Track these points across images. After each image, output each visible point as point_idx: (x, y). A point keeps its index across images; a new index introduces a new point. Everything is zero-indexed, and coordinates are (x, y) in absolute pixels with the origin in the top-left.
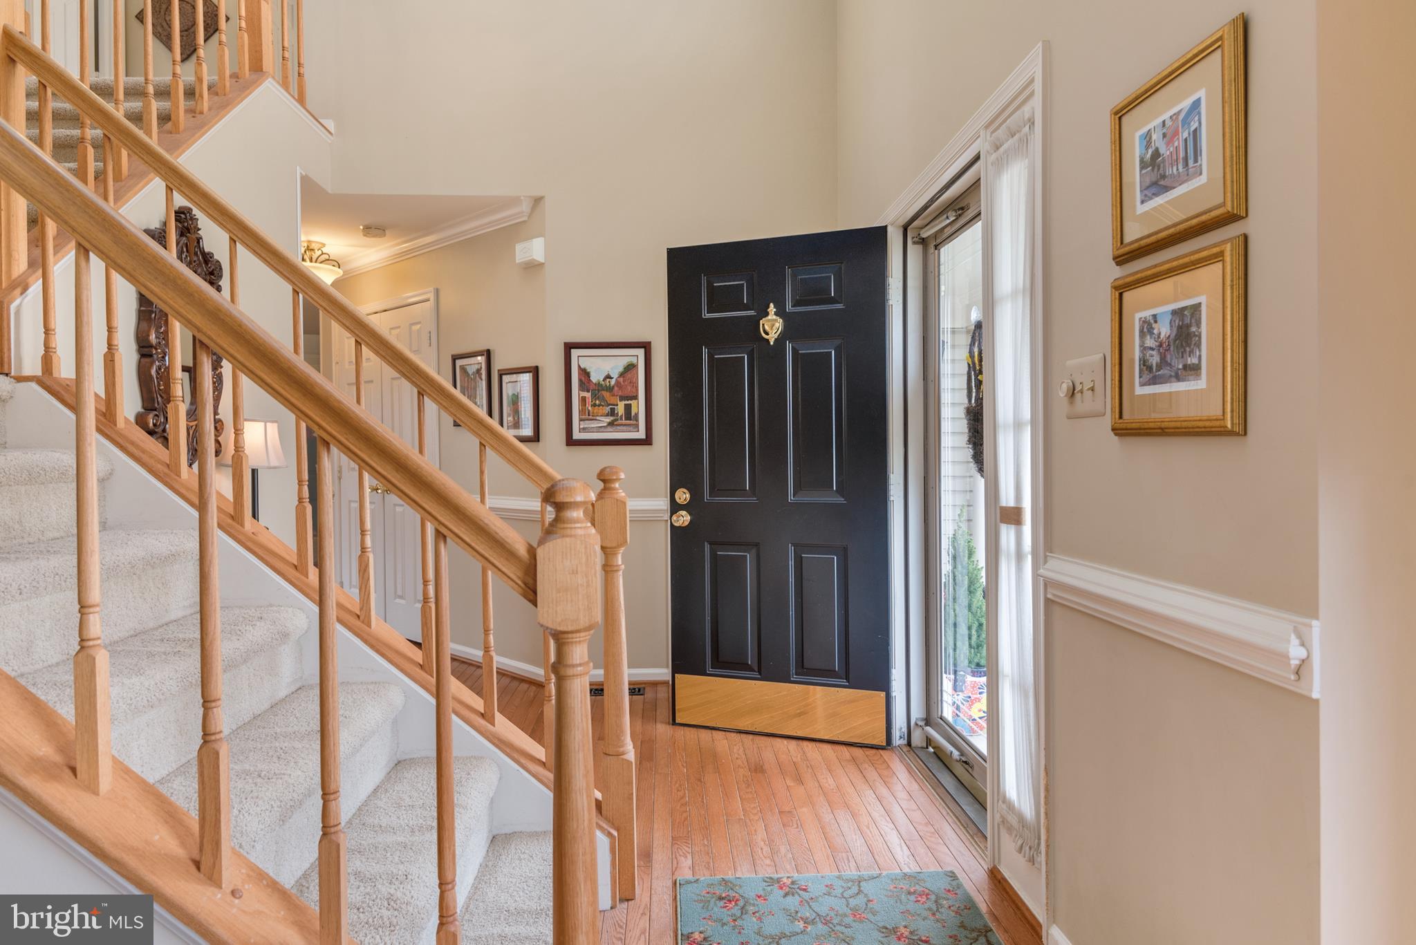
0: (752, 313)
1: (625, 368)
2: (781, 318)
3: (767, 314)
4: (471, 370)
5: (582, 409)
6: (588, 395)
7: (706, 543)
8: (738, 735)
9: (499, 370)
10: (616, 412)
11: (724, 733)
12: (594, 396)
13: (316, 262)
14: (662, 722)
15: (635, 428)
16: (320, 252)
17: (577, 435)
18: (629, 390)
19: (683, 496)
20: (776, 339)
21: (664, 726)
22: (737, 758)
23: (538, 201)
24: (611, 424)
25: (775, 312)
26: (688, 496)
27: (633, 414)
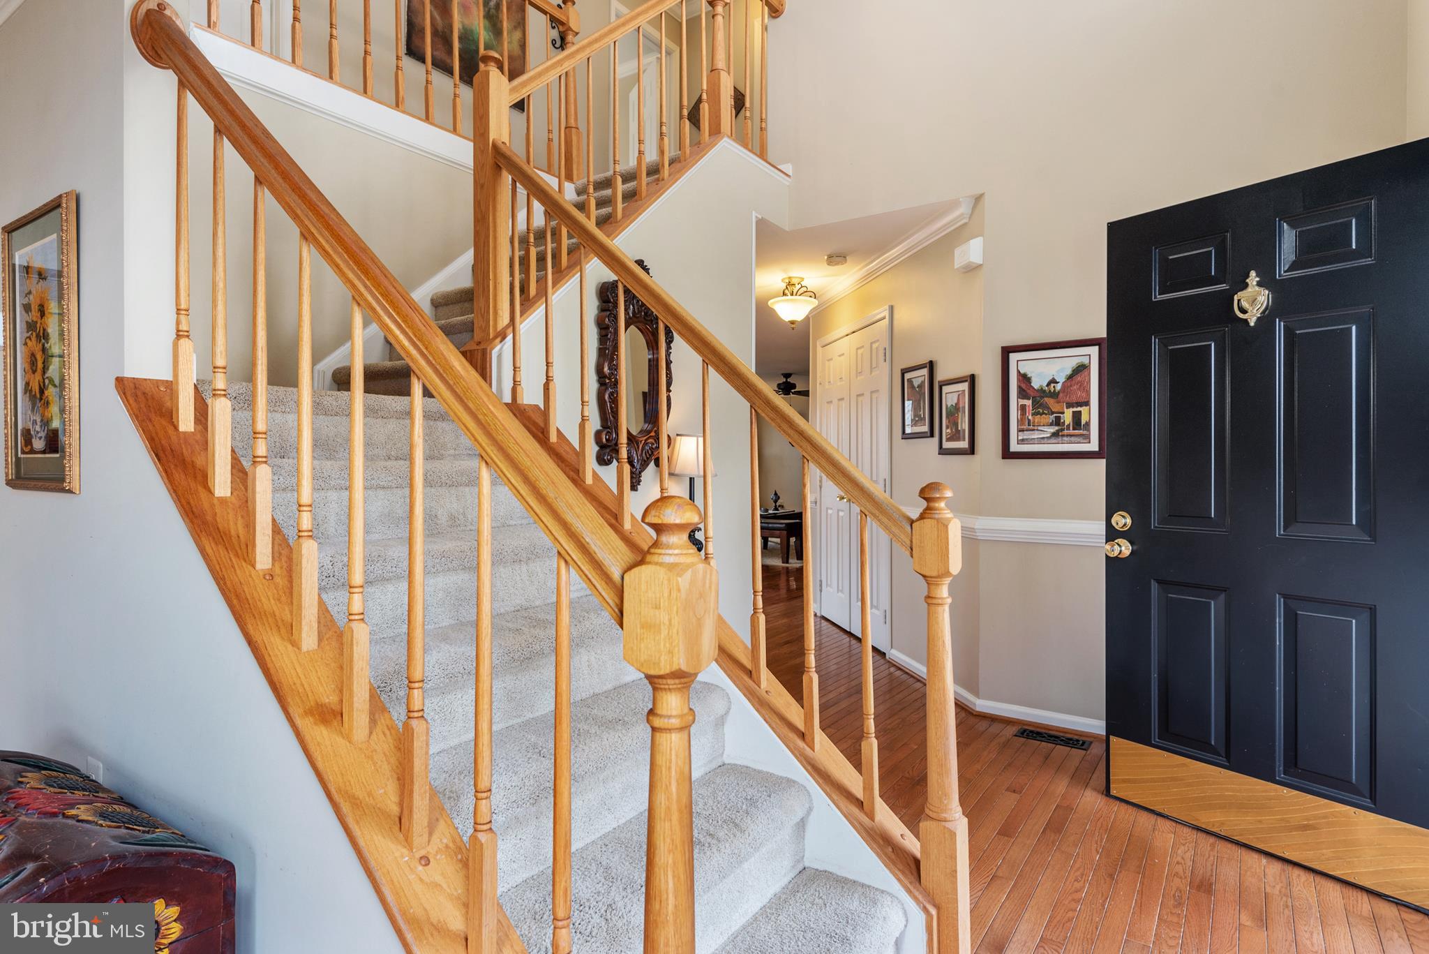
0: (1223, 287)
1: (1073, 371)
2: (1267, 289)
3: (1246, 286)
4: (916, 383)
5: (1022, 419)
6: (1028, 403)
7: (1152, 581)
8: (1195, 832)
9: (939, 382)
10: (1062, 421)
11: (1174, 824)
12: (1036, 404)
13: (796, 295)
14: (1095, 789)
15: (1085, 439)
16: (800, 286)
17: (1014, 447)
18: (1079, 395)
19: (1122, 521)
20: (1259, 318)
21: (1094, 794)
22: (1178, 863)
23: (978, 199)
24: (1055, 435)
25: (1258, 282)
26: (1129, 521)
27: (1083, 422)
